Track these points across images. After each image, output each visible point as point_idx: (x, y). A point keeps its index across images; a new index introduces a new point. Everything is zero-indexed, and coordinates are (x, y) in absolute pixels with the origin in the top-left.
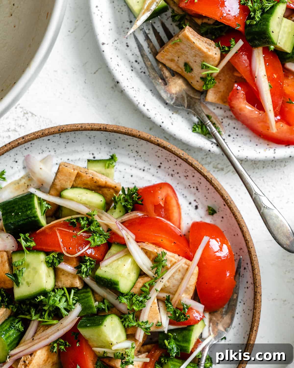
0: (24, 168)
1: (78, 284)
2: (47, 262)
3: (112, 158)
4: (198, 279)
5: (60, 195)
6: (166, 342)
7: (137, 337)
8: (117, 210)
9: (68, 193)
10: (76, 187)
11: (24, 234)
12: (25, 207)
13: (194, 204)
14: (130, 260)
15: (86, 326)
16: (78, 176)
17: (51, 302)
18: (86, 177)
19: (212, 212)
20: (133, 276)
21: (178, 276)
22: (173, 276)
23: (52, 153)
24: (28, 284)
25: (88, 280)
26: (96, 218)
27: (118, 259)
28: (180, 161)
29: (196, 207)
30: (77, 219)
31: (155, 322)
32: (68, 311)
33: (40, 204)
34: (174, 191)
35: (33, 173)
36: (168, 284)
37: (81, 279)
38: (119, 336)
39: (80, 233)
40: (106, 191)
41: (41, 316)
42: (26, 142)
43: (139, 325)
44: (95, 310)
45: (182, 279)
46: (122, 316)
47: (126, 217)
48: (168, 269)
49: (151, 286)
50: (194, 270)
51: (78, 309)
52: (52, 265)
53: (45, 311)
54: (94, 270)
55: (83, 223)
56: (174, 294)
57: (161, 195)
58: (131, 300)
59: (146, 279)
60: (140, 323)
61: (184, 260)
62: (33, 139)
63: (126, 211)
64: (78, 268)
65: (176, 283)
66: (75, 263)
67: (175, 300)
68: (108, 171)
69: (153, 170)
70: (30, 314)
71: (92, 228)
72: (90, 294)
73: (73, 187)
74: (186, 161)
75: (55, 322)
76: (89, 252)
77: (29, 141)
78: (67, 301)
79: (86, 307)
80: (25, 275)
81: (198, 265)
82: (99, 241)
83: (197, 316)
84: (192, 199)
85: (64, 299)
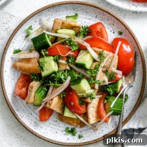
0: (40, 24)
1: (68, 68)
2: (54, 60)
3: (76, 15)
4: (118, 61)
5: (56, 32)
6: (108, 89)
7: (96, 88)
8: (81, 36)
9: (60, 31)
10: (63, 28)
11: (43, 49)
12: (42, 38)
13: (113, 31)
14: (89, 55)
15: (74, 85)
16: (63, 23)
17: (58, 76)
18: (66, 24)
19: (120, 33)
20: (91, 62)
21: (110, 60)
22: (107, 60)
23: (51, 16)
24: (47, 70)
25: (72, 66)
26: (73, 39)
27: (84, 55)
28: (105, 13)
29: (114, 32)
30: (65, 41)
31: (102, 80)
32: (65, 80)
33: (48, 37)
34: (104, 26)
35: (44, 25)
36: (106, 64)
37: (69, 66)
38: (88, 88)
39: (66, 46)
40: (75, 28)
41: (54, 83)
42: (39, 12)
43: (96, 82)
44: (77, 78)
45: (112, 61)
46: (88, 79)
47: (85, 39)
48: (105, 58)
49: (99, 65)
50: (116, 57)
51: (69, 78)
52: (56, 61)
53: (55, 81)
54: (74, 61)
55: (67, 42)
56: (109, 69)
57: (99, 28)
58: (91, 72)
59: (97, 63)
60: (96, 81)
61: (111, 53)
62: (42, 11)
63: (85, 36)
64: (67, 61)
65: (109, 63)
66: (66, 59)
67: (109, 71)
68: (75, 20)
69: (94, 19)
70: (49, 83)
71: (71, 43)
72: (74, 71)
73: (61, 28)
74: (107, 12)
75: (60, 85)
76: (71, 53)
77: (41, 11)
78: (64, 75)
79: (73, 77)
80: (45, 66)
81: (118, 55)
82: (75, 48)
83: (120, 76)
84: (111, 29)
85: (63, 75)
